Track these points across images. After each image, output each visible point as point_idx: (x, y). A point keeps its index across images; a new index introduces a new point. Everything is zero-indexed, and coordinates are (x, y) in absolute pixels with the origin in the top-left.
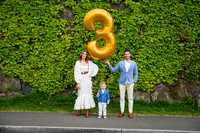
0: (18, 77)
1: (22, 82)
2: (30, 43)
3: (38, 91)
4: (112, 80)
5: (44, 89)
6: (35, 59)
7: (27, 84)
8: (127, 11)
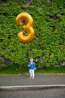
0: (3, 56)
1: (5, 59)
2: (9, 38)
3: (14, 63)
4: (53, 56)
5: (18, 62)
6: (12, 46)
7: (8, 59)
8: (58, 20)
